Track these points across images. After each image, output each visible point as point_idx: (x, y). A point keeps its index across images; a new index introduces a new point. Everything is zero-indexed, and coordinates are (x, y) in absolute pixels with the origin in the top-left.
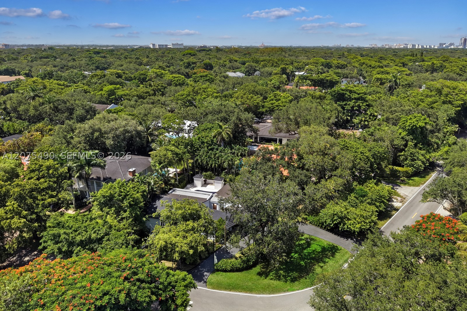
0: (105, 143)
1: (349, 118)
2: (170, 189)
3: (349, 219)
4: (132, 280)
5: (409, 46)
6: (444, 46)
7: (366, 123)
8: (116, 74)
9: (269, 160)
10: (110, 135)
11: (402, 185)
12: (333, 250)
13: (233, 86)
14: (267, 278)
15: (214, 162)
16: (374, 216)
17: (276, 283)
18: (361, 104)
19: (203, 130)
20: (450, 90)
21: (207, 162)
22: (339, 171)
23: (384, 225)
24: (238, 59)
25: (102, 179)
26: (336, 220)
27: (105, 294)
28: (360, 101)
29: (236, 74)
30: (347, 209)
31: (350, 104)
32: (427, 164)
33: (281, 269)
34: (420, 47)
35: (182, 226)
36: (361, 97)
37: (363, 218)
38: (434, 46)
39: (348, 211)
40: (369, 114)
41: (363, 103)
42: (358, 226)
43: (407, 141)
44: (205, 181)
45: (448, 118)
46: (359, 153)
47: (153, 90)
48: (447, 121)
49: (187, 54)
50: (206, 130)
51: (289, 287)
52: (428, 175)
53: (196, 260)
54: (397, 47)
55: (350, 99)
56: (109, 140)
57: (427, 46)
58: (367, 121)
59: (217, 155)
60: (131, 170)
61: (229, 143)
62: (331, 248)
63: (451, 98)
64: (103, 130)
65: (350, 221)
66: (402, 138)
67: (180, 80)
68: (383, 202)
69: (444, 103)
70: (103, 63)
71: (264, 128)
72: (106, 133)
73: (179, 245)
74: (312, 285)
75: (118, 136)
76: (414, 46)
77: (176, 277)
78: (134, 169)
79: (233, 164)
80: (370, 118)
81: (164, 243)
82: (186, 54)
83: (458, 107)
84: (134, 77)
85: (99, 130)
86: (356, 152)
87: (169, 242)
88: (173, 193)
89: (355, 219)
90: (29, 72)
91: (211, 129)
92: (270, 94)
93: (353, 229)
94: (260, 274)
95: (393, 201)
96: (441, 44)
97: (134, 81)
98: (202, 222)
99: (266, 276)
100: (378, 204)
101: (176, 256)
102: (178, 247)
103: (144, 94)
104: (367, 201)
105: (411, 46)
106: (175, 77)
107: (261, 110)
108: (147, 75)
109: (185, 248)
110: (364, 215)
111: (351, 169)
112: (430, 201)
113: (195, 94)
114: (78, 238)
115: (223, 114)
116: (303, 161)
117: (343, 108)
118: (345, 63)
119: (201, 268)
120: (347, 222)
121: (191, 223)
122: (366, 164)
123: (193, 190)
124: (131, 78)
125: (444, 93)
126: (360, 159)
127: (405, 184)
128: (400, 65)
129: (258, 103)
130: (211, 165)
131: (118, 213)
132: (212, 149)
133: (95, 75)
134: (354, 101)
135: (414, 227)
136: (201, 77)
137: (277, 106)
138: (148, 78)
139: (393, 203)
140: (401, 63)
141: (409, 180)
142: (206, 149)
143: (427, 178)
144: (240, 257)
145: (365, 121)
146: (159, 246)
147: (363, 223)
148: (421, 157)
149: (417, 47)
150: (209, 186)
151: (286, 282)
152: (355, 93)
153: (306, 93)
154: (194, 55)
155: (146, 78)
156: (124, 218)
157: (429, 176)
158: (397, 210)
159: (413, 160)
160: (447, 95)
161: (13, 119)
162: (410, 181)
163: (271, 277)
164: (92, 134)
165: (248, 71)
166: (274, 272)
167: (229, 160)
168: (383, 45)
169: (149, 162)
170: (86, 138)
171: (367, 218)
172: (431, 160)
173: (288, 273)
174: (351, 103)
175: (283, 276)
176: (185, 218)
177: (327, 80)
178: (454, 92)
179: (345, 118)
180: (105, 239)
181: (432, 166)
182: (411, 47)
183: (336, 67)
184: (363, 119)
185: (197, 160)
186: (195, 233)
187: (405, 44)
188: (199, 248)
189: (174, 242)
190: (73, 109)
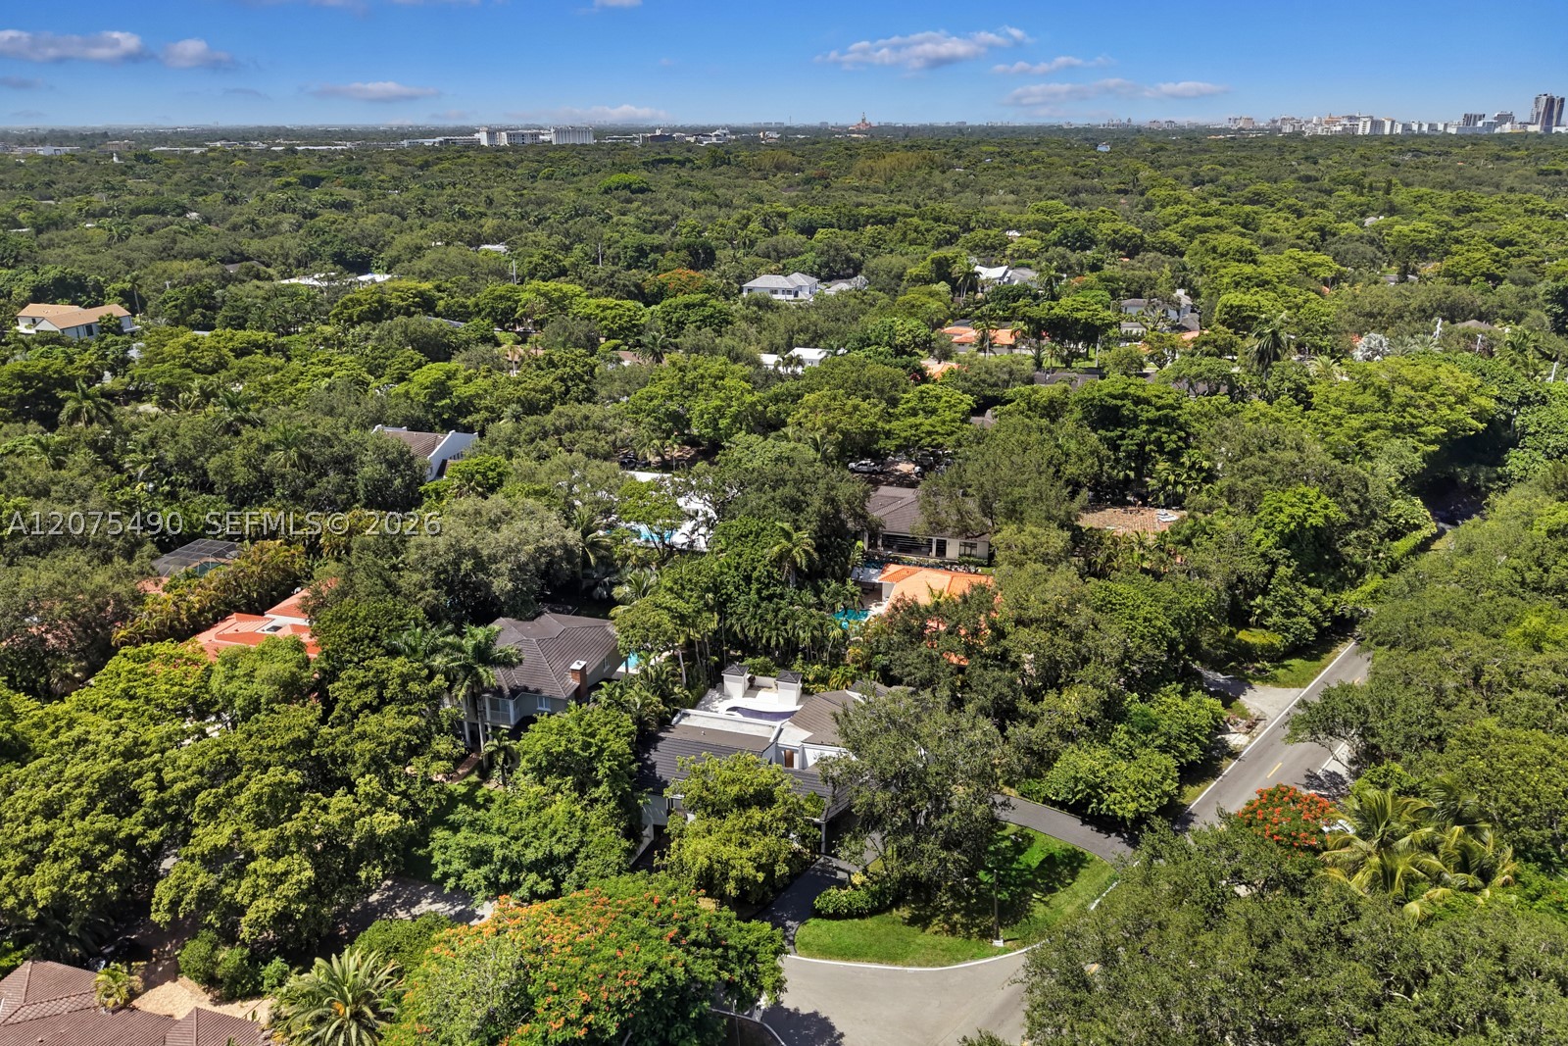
0: (488, 586)
1: (1132, 474)
2: (674, 714)
3: (1111, 789)
4: (683, 942)
5: (1361, 124)
6: (1480, 124)
7: (1180, 489)
8: (415, 296)
9: (920, 636)
10: (504, 567)
11: (1257, 685)
12: (1074, 861)
13: (786, 336)
14: (928, 931)
15: (774, 633)
16: (1169, 781)
17: (947, 940)
18: (1165, 437)
19: (738, 538)
20: (1413, 393)
21: (756, 633)
22: (1090, 668)
23: (1199, 798)
24: (790, 209)
25: (507, 691)
26: (1082, 791)
27: (651, 969)
28: (1163, 429)
29: (791, 282)
30: (1107, 765)
31: (1133, 435)
32: (1326, 624)
33: (957, 911)
34: (1399, 130)
35: (734, 820)
36: (1166, 416)
37: (1144, 786)
38: (1446, 126)
39: (1110, 769)
40: (1188, 463)
41: (1169, 434)
42: (1132, 806)
43: (1274, 563)
44: (751, 680)
45: (1401, 478)
46: (1140, 621)
47: (562, 380)
48: (1399, 486)
49: (617, 189)
50: (747, 536)
51: (975, 950)
52: (1328, 652)
53: (765, 893)
54: (1319, 132)
55: (1135, 422)
56: (500, 579)
57: (1420, 126)
58: (1183, 484)
59: (781, 615)
60: (576, 666)
61: (810, 577)
62: (1069, 857)
63: (1414, 417)
64: (485, 552)
65: (1113, 795)
66: (1263, 555)
67: (621, 317)
68: (1196, 740)
69: (1397, 429)
70: (353, 238)
71: (892, 508)
72: (493, 559)
73: (737, 863)
74: (1025, 944)
75: (522, 567)
76: (1377, 124)
77: (756, 934)
78: (583, 663)
79: (826, 638)
80: (1189, 477)
81: (706, 862)
82: (613, 186)
83: (1432, 442)
84: (477, 305)
85: (474, 553)
86: (1132, 618)
87: (714, 857)
88: (683, 722)
89: (1125, 789)
90: (133, 288)
91: (757, 535)
92: (905, 392)
93: (1120, 813)
94: (912, 921)
95: (1228, 731)
96: (1469, 119)
97: (477, 320)
98: (779, 810)
99: (925, 927)
100: (1183, 746)
101: (731, 888)
102: (734, 867)
103: (538, 395)
104: (1157, 742)
105: (1369, 124)
106: (605, 308)
107: (881, 444)
108: (517, 302)
109: (750, 870)
110: (1147, 779)
111: (1119, 663)
112: (1302, 741)
113: (686, 393)
114: (530, 855)
115: (788, 491)
116: (1004, 642)
117: (1116, 448)
118: (1138, 231)
119: (777, 910)
120: (1106, 796)
121: (756, 814)
122: (1158, 648)
123: (722, 706)
124: (466, 307)
125: (1397, 400)
126: (1142, 637)
127: (1265, 680)
128: (1312, 234)
129: (873, 425)
130: (769, 640)
131: (581, 787)
132: (770, 598)
133: (351, 300)
134: (1145, 427)
135: (1241, 816)
136: (687, 306)
137: (929, 433)
138: (521, 311)
139: (1227, 737)
140: (1315, 230)
141: (1277, 668)
142: (753, 596)
143: (1323, 662)
144: (863, 884)
145: (1176, 483)
146: (696, 869)
147: (1142, 800)
148: (1309, 608)
149: (1387, 131)
150: (761, 693)
151: (969, 938)
152: (1148, 402)
153: (1011, 373)
154: (642, 191)
155: (514, 310)
156: (596, 800)
157: (1331, 655)
158: (1234, 755)
159: (1288, 615)
160: (1404, 406)
161: (183, 492)
162: (1280, 672)
163: (936, 928)
164: (456, 564)
165: (826, 265)
166: (941, 917)
167: (815, 628)
168: (1274, 121)
169: (609, 635)
170: (438, 574)
171: (1151, 787)
172: (1337, 611)
173: (974, 919)
174: (1137, 432)
175: (962, 925)
176: (742, 803)
177: (1077, 320)
178: (1422, 398)
179: (1122, 474)
180: (581, 855)
181: (1340, 627)
182: (1367, 131)
183: (1108, 243)
184: (1172, 478)
185: (732, 625)
186: (765, 834)
187: (1350, 118)
188: (777, 868)
189: (725, 857)
190: (350, 458)
